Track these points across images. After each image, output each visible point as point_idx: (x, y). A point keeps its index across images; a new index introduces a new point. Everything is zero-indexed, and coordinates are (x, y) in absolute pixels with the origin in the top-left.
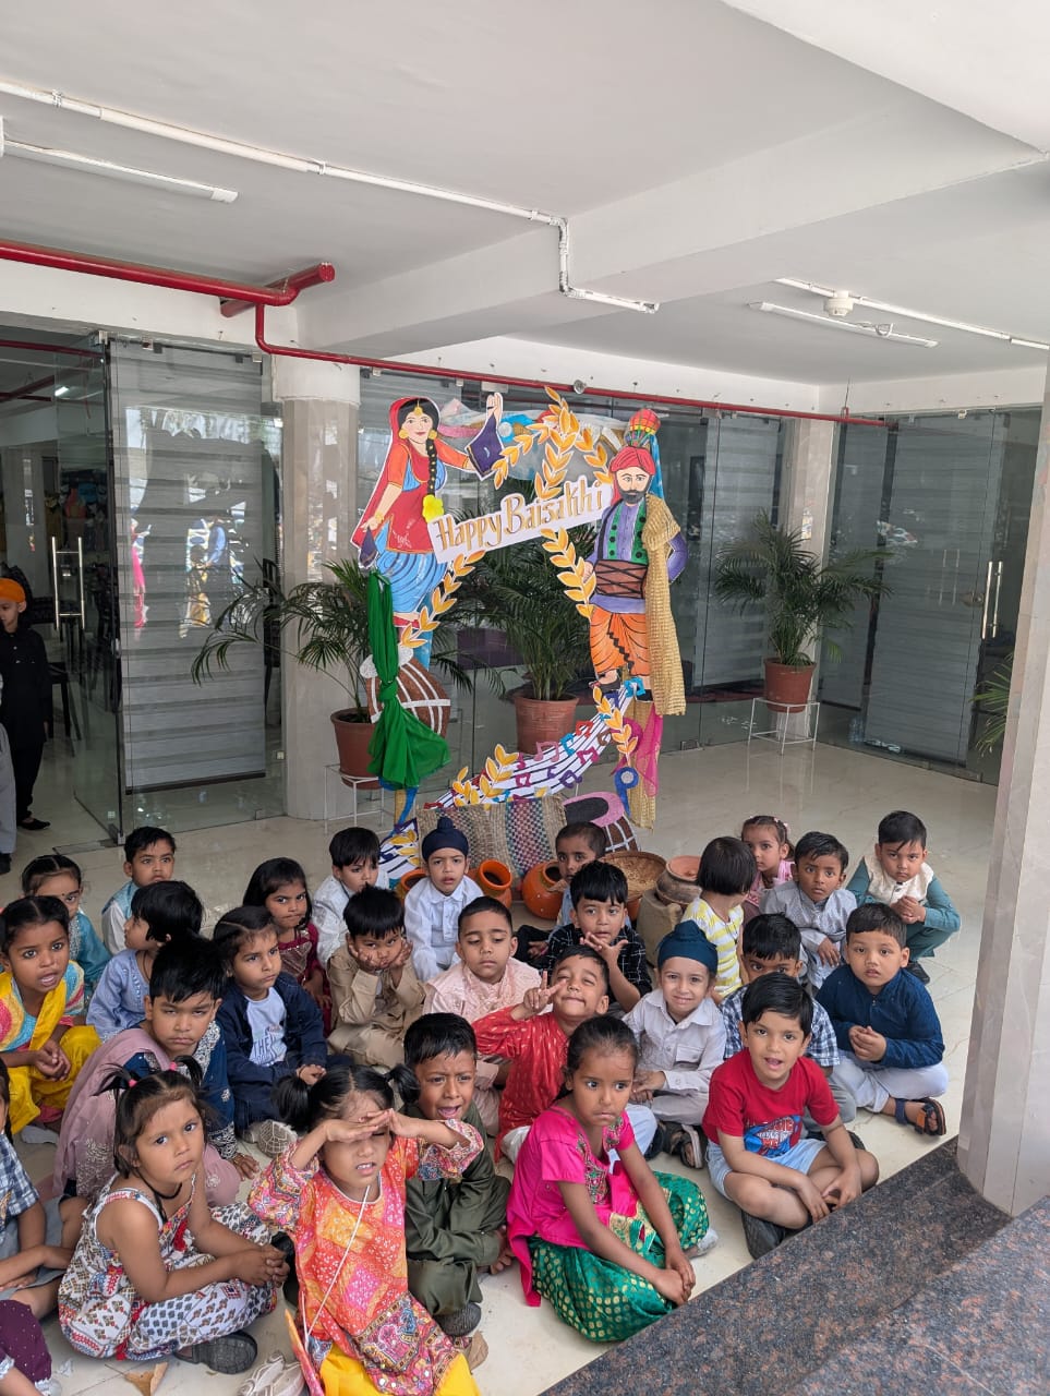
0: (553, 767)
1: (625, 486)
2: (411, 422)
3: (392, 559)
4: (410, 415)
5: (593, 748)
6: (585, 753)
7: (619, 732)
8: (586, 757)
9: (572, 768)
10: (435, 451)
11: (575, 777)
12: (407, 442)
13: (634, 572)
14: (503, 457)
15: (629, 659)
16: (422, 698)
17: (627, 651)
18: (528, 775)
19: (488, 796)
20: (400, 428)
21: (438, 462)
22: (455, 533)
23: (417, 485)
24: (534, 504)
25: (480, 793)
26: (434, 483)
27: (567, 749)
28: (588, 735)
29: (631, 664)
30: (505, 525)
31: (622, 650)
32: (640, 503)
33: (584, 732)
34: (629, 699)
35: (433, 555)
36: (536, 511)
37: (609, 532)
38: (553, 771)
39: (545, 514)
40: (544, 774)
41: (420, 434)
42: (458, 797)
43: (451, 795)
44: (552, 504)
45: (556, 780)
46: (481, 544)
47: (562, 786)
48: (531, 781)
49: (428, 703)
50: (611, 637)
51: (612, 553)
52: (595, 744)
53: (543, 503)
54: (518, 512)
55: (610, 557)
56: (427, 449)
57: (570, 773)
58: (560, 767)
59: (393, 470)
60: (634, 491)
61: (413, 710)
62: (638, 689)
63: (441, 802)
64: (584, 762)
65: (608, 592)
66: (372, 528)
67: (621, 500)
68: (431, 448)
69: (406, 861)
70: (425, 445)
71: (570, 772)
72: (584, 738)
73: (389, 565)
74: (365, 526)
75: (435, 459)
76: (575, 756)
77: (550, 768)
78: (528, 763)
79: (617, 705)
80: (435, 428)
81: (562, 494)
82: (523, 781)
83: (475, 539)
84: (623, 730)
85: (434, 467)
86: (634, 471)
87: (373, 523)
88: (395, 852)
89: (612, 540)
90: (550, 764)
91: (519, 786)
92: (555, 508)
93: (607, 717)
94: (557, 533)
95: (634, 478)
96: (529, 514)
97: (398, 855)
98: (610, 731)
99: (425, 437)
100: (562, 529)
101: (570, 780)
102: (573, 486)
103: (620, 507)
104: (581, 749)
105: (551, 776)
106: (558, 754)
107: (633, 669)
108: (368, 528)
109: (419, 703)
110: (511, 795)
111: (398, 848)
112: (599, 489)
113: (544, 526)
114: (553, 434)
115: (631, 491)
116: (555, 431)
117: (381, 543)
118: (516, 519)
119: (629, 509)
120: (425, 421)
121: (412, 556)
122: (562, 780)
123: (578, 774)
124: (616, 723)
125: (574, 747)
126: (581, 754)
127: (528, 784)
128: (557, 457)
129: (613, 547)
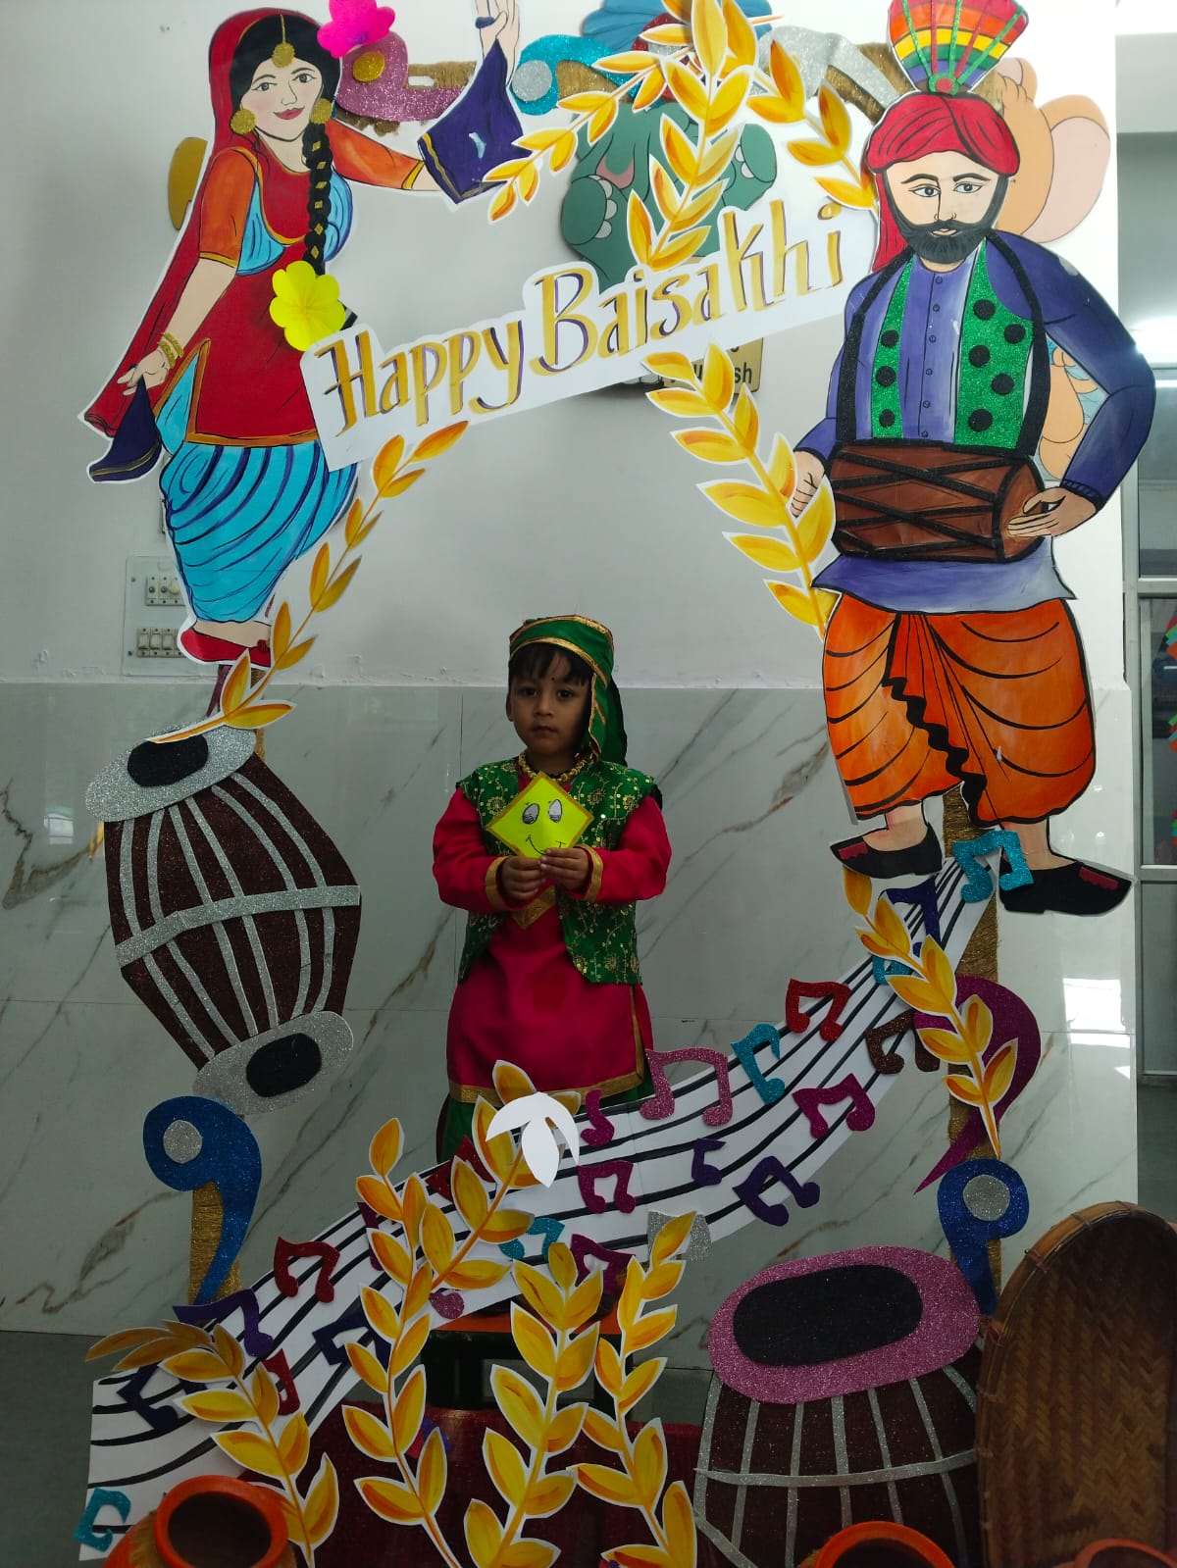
0: (712, 1143)
1: (918, 211)
2: (264, 87)
3: (200, 466)
4: (265, 67)
5: (851, 1079)
6: (832, 1096)
7: (944, 1023)
8: (830, 1113)
9: (784, 1150)
10: (326, 154)
11: (791, 1183)
12: (253, 141)
13: (968, 478)
14: (524, 153)
15: (968, 767)
16: (278, 885)
17: (958, 740)
18: (622, 1169)
19: (482, 1233)
20: (236, 106)
21: (335, 181)
22: (380, 376)
23: (278, 251)
24: (626, 288)
25: (456, 1222)
26: (320, 241)
27: (756, 1080)
28: (831, 1032)
29: (976, 786)
30: (536, 346)
31: (939, 737)
32: (970, 259)
33: (817, 1019)
34: (974, 912)
35: (317, 448)
36: (632, 306)
37: (877, 356)
38: (715, 1159)
39: (661, 311)
40: (679, 1168)
41: (289, 114)
42: (385, 1229)
43: (359, 1222)
44: (679, 281)
45: (722, 1194)
46: (458, 402)
47: (744, 1216)
48: (634, 1189)
49: (293, 898)
50: (897, 695)
51: (887, 418)
52: (860, 1067)
53: (653, 279)
54: (574, 312)
55: (880, 432)
56: (306, 151)
57: (774, 1171)
58: (736, 1145)
59: (215, 222)
60: (950, 224)
61: (250, 927)
62: (1005, 867)
63: (333, 1241)
64: (821, 1132)
65: (881, 545)
66: (150, 384)
67: (906, 255)
68: (317, 146)
69: (209, 1445)
70: (299, 144)
71: (771, 1164)
72: (817, 1043)
73: (191, 484)
74: (130, 377)
75: (326, 175)
76: (788, 1106)
77: (701, 1147)
78: (624, 1123)
79: (933, 929)
80: (327, 93)
81: (712, 245)
82: (605, 1188)
83: (440, 395)
84: (958, 1017)
85: (324, 195)
86: (947, 164)
87: (152, 369)
88: (181, 1403)
89: (885, 377)
90: (697, 1130)
91: (594, 1205)
92: (691, 291)
93: (896, 967)
94: (699, 370)
95: (947, 186)
96: (610, 316)
97: (189, 1418)
98: (912, 1020)
99: (301, 123)
100: (714, 350)
101: (776, 1194)
102: (746, 220)
103: (905, 275)
104: (811, 1082)
105: (705, 1176)
106: (726, 1096)
107: (984, 800)
108: (141, 382)
109: (269, 902)
110: (565, 1239)
111: (189, 1388)
112: (830, 226)
113: (659, 346)
114: (676, 77)
115: (939, 225)
116: (687, 68)
117: (172, 422)
118: (570, 335)
119: (937, 280)
120: (303, 79)
121: (257, 455)
122: (748, 1195)
123: (801, 1175)
124: (937, 995)
125: (786, 1074)
126: (809, 1101)
127: (624, 1203)
128: (695, 150)
129: (889, 398)
